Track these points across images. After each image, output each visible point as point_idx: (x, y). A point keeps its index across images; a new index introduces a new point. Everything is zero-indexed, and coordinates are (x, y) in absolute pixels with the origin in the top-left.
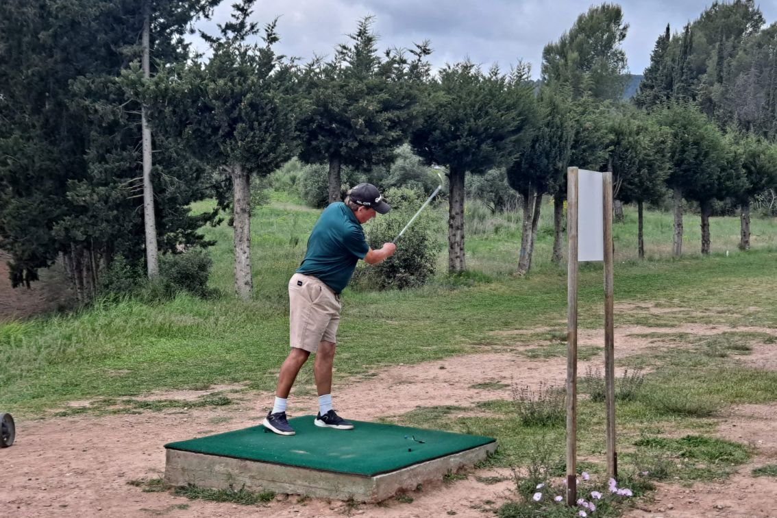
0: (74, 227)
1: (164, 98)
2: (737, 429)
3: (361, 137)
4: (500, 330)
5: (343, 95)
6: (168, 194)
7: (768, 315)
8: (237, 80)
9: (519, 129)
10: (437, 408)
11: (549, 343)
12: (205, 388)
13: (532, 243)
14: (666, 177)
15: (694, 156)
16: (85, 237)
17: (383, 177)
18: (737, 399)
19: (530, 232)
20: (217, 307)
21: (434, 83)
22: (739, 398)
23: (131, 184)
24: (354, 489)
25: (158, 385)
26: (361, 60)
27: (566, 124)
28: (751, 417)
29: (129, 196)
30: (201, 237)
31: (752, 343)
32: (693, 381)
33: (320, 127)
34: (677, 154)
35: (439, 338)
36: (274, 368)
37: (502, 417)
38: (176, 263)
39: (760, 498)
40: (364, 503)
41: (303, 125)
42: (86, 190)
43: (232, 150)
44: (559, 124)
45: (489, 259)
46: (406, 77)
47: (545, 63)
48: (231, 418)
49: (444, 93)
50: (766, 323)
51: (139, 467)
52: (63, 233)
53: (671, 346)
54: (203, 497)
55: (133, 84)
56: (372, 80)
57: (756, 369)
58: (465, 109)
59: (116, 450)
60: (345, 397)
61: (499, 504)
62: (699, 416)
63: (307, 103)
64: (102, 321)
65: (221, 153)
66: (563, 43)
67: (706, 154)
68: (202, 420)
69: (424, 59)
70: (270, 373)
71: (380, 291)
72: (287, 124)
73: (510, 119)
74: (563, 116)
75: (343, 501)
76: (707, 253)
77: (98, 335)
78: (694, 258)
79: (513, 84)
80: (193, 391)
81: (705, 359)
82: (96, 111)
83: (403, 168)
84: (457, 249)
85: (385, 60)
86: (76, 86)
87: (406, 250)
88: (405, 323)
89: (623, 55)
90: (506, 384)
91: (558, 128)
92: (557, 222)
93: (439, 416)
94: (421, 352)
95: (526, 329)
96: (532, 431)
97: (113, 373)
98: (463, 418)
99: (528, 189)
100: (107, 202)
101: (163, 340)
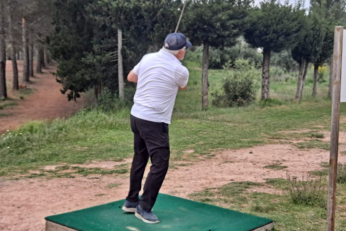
0: (85, 73)
1: (121, 11)
3: (218, 32)
4: (284, 130)
5: (210, 11)
8: (156, 2)
9: (298, 31)
11: (310, 139)
12: (120, 160)
13: (303, 86)
16: (90, 78)
19: (302, 81)
21: (257, 8)
23: (112, 55)
27: (321, 29)
29: (111, 60)
33: (198, 27)
35: (252, 134)
37: (281, 193)
41: (190, 26)
42: (91, 57)
43: (153, 37)
44: (318, 29)
45: (282, 93)
46: (242, 4)
47: (311, 6)
52: (80, 76)
56: (225, 4)
58: (271, 20)
63: (191, 14)
65: (148, 39)
73: (294, 25)
74: (320, 25)
79: (296, 9)
84: (266, 88)
86: (87, 8)
87: (242, 88)
88: (236, 125)
90: (285, 165)
91: (317, 31)
92: (315, 77)
93: (242, 190)
94: (241, 142)
95: (298, 130)
96: (298, 208)
97: (79, 148)
98: (256, 193)
99: (301, 61)
100: (100, 63)
101: (112, 131)
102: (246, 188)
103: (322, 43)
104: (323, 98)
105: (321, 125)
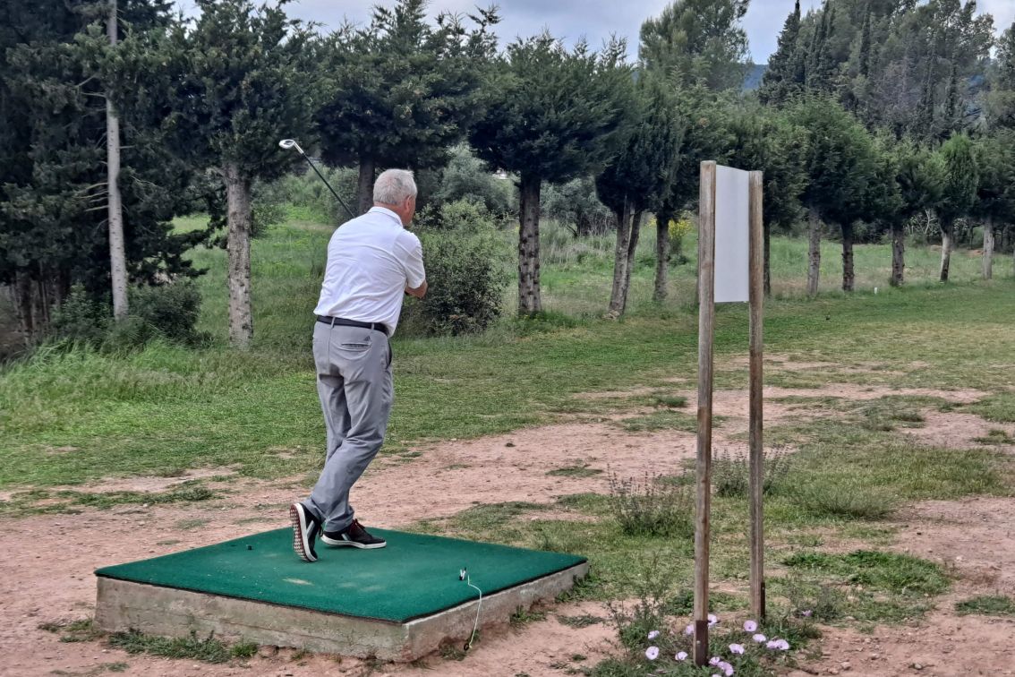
0: (13, 247)
1: (132, 73)
2: (924, 538)
3: (405, 131)
4: (587, 391)
5: (379, 74)
6: (142, 206)
7: (940, 372)
8: (235, 51)
9: (612, 125)
10: (502, 506)
11: (653, 410)
12: (178, 474)
13: (628, 276)
14: (800, 192)
15: (835, 164)
16: (29, 261)
17: (434, 188)
18: (917, 493)
19: (625, 262)
20: (204, 359)
21: (501, 63)
22: (918, 490)
23: (91, 192)
24: (376, 641)
25: (112, 470)
26: (404, 27)
27: (674, 120)
28: (940, 521)
29: (89, 207)
30: (188, 263)
31: (924, 412)
32: (852, 466)
33: (349, 115)
34: (814, 162)
35: (505, 403)
36: (277, 445)
37: (594, 520)
38: (153, 299)
39: (973, 649)
40: (392, 662)
41: (326, 113)
42: (29, 198)
43: (226, 145)
44: (665, 118)
45: (571, 296)
46: (464, 53)
47: (644, 46)
48: (208, 521)
49: (514, 75)
50: (938, 383)
51: (63, 600)
53: (817, 415)
54: (151, 651)
55: (91, 52)
56: (417, 56)
57: (934, 448)
58: (542, 97)
59: (33, 571)
60: (375, 488)
61: (593, 662)
62: (868, 519)
63: (329, 83)
64: (42, 377)
65: (210, 150)
66: (667, 20)
67: (852, 163)
68: (169, 522)
69: (489, 28)
70: (271, 452)
71: (428, 337)
72: (301, 111)
73: (602, 111)
74: (669, 108)
75: (360, 659)
76: (850, 290)
77: (33, 399)
78: (834, 297)
79: (606, 65)
80: (161, 478)
81: (864, 434)
82: (43, 93)
83: (458, 178)
84: (530, 283)
85: (436, 28)
86: (15, 57)
87: (463, 284)
88: (460, 381)
89: (744, 35)
90: (597, 468)
91: (663, 124)
92: (661, 250)
93: (505, 518)
94: (481, 422)
95: (621, 391)
96: (637, 543)
97: (50, 451)
98: (539, 522)
99: (623, 205)
100: (57, 215)
101: (125, 404)
102: (514, 513)
103: (677, 157)
104: (683, 309)
105: (678, 377)
